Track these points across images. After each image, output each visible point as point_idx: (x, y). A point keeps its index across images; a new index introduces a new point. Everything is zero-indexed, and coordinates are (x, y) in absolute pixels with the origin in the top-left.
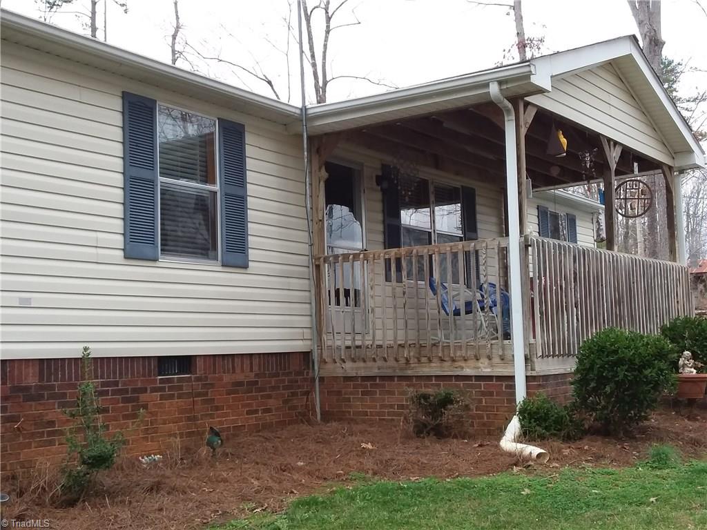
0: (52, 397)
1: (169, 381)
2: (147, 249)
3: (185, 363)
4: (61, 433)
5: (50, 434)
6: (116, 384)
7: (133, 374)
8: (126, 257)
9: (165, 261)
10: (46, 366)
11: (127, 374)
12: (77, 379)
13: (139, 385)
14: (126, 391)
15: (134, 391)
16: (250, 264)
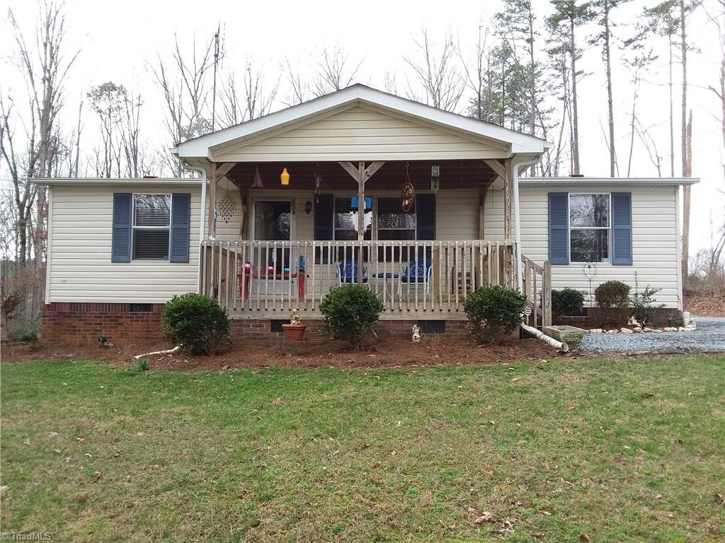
0: (76, 317)
1: (136, 314)
2: (124, 258)
3: (147, 307)
4: (79, 330)
5: (73, 330)
6: (107, 314)
7: (115, 310)
8: (112, 262)
9: (133, 262)
10: (73, 306)
11: (112, 310)
12: (87, 311)
13: (119, 315)
14: (112, 317)
15: (115, 317)
16: (190, 261)
